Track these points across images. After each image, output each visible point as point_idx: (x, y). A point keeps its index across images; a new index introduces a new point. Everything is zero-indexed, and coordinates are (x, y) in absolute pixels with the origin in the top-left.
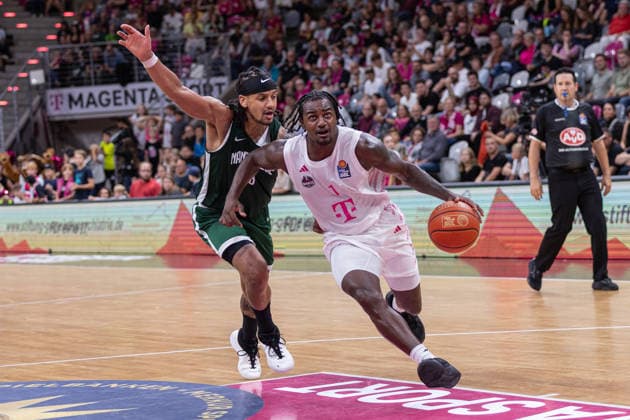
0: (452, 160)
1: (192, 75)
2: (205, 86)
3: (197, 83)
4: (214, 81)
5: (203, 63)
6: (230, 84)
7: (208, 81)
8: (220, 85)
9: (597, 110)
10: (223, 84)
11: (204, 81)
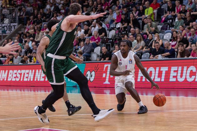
0: (95, 53)
1: (4, 22)
2: (9, 26)
3: (6, 25)
4: (12, 24)
5: (8, 18)
6: (18, 26)
7: (10, 24)
8: (14, 26)
9: (145, 36)
10: (16, 26)
11: (9, 25)
